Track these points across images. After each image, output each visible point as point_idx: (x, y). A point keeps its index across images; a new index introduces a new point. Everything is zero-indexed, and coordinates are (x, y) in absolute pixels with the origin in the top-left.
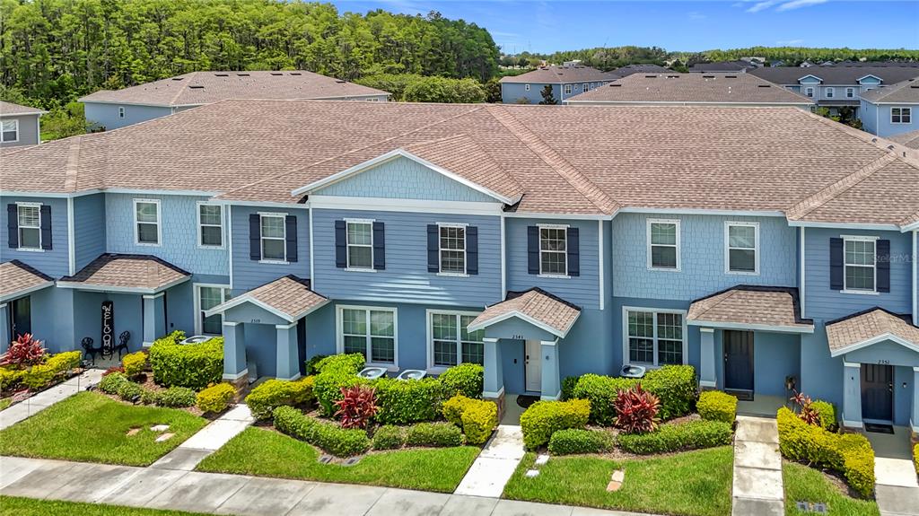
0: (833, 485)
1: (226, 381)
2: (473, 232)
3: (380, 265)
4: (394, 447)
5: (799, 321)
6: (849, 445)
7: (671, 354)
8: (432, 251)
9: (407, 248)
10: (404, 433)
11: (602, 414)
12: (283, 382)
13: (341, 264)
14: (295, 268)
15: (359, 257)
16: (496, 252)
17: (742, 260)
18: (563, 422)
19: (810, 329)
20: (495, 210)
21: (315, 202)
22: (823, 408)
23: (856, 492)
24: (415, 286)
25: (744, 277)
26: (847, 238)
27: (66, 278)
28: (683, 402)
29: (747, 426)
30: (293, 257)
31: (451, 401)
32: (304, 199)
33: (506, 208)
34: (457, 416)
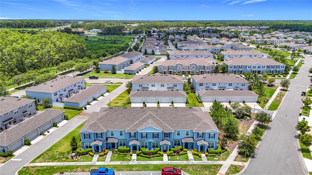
0: (198, 157)
1: (131, 152)
2: (158, 134)
3: (147, 138)
4: (154, 157)
5: (194, 141)
6: (199, 153)
7: (179, 145)
8: (153, 136)
9: (150, 136)
10: (155, 155)
11: (174, 152)
12: (138, 152)
13: (142, 138)
14: (135, 139)
15: (144, 137)
16: (161, 136)
17: (187, 134)
18: (171, 153)
20: (161, 131)
21: (139, 132)
22: (196, 150)
23: (200, 157)
24: (151, 140)
25: (187, 136)
26: (199, 133)
27: (105, 141)
28: (182, 150)
29: (188, 152)
30: (135, 137)
31: (159, 152)
32: (137, 131)
33: (162, 131)
34: (159, 154)
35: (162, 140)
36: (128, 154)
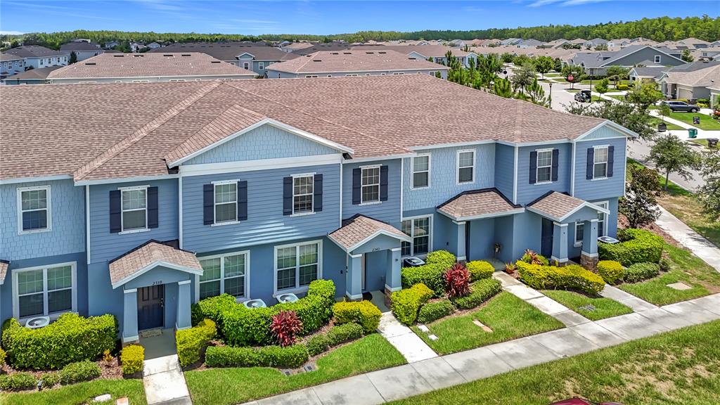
1: (129, 344)
2: (318, 178)
3: (243, 217)
4: (325, 350)
5: (514, 206)
7: (422, 247)
8: (287, 198)
9: (266, 199)
10: (326, 337)
13: (208, 221)
14: (157, 233)
15: (226, 213)
17: (466, 174)
19: (522, 210)
20: (336, 159)
21: (185, 172)
24: (273, 229)
25: (466, 185)
26: (539, 151)
30: (155, 224)
31: (339, 307)
32: (176, 169)
33: (346, 156)
34: (349, 317)
35: (346, 222)
36: (103, 371)
